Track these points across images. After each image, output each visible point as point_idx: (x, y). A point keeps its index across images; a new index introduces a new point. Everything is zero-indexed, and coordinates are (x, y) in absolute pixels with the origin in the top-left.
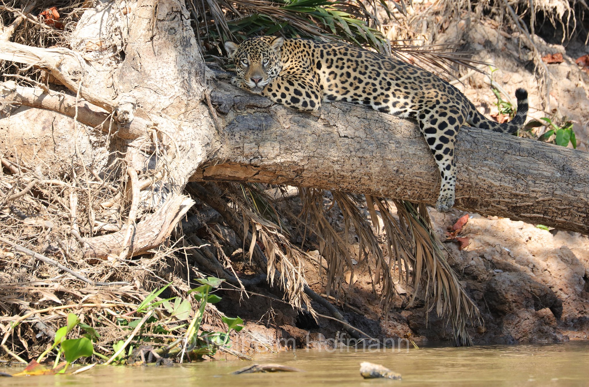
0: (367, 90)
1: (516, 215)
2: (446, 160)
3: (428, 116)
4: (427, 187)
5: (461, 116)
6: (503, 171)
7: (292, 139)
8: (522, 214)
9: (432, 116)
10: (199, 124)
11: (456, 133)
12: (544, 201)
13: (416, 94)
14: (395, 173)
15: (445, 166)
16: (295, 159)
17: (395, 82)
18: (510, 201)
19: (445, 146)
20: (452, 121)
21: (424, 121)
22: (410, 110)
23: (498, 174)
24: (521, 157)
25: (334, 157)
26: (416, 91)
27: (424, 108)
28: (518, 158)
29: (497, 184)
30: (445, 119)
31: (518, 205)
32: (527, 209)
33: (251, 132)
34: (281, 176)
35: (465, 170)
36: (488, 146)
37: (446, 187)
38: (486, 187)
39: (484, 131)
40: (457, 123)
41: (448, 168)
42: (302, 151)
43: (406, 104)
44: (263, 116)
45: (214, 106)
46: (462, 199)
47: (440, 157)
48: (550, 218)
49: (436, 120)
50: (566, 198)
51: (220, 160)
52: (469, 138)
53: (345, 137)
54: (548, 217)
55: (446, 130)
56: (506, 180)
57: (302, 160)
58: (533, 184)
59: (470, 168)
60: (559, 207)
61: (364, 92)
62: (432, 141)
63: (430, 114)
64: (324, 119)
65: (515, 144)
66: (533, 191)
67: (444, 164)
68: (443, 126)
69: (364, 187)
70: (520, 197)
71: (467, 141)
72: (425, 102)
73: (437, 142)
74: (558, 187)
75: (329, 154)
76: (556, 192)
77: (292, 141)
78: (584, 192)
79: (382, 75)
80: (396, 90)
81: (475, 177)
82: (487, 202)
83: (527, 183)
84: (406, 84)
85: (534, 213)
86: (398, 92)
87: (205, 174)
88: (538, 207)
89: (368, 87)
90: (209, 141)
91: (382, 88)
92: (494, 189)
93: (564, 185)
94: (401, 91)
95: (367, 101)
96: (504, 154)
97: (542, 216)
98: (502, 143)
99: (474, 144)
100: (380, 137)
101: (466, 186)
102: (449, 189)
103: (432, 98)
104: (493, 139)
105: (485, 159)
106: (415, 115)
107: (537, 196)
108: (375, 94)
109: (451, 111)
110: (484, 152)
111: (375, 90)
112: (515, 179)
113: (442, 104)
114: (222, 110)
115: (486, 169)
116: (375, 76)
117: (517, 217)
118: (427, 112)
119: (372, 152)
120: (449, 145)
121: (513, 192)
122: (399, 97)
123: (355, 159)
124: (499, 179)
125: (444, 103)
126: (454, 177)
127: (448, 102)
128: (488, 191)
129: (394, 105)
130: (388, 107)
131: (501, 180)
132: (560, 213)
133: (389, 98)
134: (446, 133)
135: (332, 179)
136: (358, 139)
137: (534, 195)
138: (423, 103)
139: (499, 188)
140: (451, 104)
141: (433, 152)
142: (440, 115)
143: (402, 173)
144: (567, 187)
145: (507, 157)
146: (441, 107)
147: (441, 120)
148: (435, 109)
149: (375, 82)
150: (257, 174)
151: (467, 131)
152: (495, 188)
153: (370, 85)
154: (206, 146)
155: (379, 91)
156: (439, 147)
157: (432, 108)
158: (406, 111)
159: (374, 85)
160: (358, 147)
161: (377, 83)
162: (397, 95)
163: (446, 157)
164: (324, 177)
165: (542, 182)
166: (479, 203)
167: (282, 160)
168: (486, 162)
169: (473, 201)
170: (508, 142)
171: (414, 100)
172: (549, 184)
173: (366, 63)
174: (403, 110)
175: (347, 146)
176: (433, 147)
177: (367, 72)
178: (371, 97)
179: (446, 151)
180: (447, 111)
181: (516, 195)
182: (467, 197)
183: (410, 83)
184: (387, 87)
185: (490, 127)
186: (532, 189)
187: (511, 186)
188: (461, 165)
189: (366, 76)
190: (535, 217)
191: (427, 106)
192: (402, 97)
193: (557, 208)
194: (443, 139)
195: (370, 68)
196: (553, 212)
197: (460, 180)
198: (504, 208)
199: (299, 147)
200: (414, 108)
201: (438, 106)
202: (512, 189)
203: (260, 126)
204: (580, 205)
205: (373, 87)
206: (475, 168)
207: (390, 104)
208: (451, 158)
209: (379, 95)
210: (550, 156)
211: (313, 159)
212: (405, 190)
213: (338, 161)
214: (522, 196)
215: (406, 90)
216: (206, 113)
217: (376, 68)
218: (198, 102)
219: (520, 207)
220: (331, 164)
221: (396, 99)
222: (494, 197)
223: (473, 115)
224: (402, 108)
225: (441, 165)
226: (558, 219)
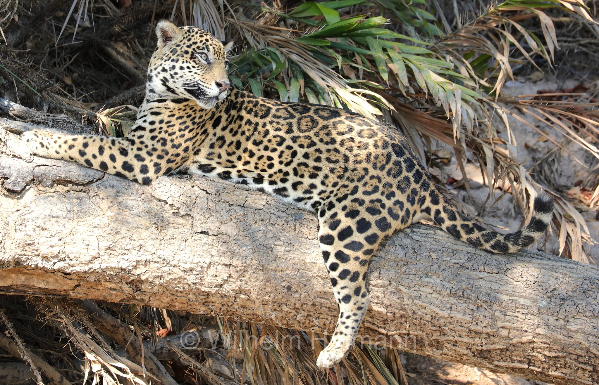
0: (260, 166)
2: (343, 288)
3: (328, 214)
5: (384, 219)
6: (453, 295)
9: (336, 214)
12: (522, 343)
13: (332, 171)
14: (285, 290)
15: (341, 297)
17: (304, 151)
18: (471, 341)
19: (342, 267)
21: (321, 221)
22: (315, 198)
23: (446, 299)
24: (486, 274)
25: (185, 263)
26: (333, 166)
27: (332, 198)
28: (482, 275)
29: (446, 314)
30: (352, 223)
31: (484, 348)
32: (500, 354)
35: (394, 290)
36: (434, 256)
37: (338, 330)
38: (428, 317)
40: (373, 230)
41: (346, 299)
43: (313, 186)
47: (333, 282)
49: (339, 222)
50: (555, 341)
52: (408, 241)
53: (202, 233)
55: (368, 233)
56: (459, 309)
58: (503, 316)
59: (401, 287)
60: (548, 353)
61: (256, 168)
63: (332, 211)
66: (503, 327)
67: (339, 293)
68: (363, 226)
69: (248, 311)
70: (484, 336)
73: (332, 259)
74: (541, 322)
78: (584, 332)
79: (288, 142)
80: (300, 164)
81: (410, 302)
82: (437, 341)
83: (493, 315)
85: (513, 361)
86: (303, 168)
89: (261, 162)
91: (281, 162)
92: (441, 322)
93: (552, 320)
94: (308, 166)
95: (259, 179)
98: (459, 251)
100: (259, 235)
101: (398, 315)
102: (341, 333)
103: (352, 181)
105: (427, 275)
106: (319, 208)
107: (511, 336)
108: (271, 171)
109: (368, 210)
111: (271, 166)
112: (474, 308)
113: (359, 195)
115: (428, 290)
116: (275, 146)
118: (331, 207)
120: (351, 266)
121: (472, 327)
122: (302, 176)
124: (449, 306)
125: (365, 193)
127: (375, 190)
128: (433, 325)
129: (295, 186)
130: (285, 189)
131: (451, 308)
132: (551, 362)
133: (288, 177)
134: (366, 238)
136: (224, 237)
137: (506, 333)
139: (450, 320)
142: (347, 215)
143: (296, 291)
144: (557, 323)
145: (463, 272)
146: (354, 200)
147: (345, 222)
148: (344, 203)
149: (272, 154)
151: (409, 231)
152: (442, 320)
153: (264, 160)
155: (277, 167)
157: (340, 200)
158: (310, 198)
159: (270, 158)
161: (275, 155)
162: (300, 173)
163: (342, 283)
165: (516, 314)
166: (426, 343)
168: (427, 280)
171: (327, 182)
172: (528, 317)
173: (268, 127)
174: (308, 195)
177: (265, 140)
178: (266, 174)
179: (343, 275)
180: (362, 209)
181: (479, 333)
183: (329, 151)
184: (289, 159)
186: (501, 324)
187: (468, 318)
188: (387, 283)
189: (261, 147)
191: (336, 195)
192: (307, 175)
195: (272, 133)
196: (542, 362)
200: (323, 195)
201: (350, 198)
202: (469, 322)
203: (69, 211)
204: (579, 352)
206: (409, 287)
207: (288, 185)
208: (352, 285)
210: (535, 274)
213: (192, 269)
215: (317, 164)
217: (282, 133)
220: (182, 274)
221: (298, 179)
224: (305, 192)
225: (336, 294)
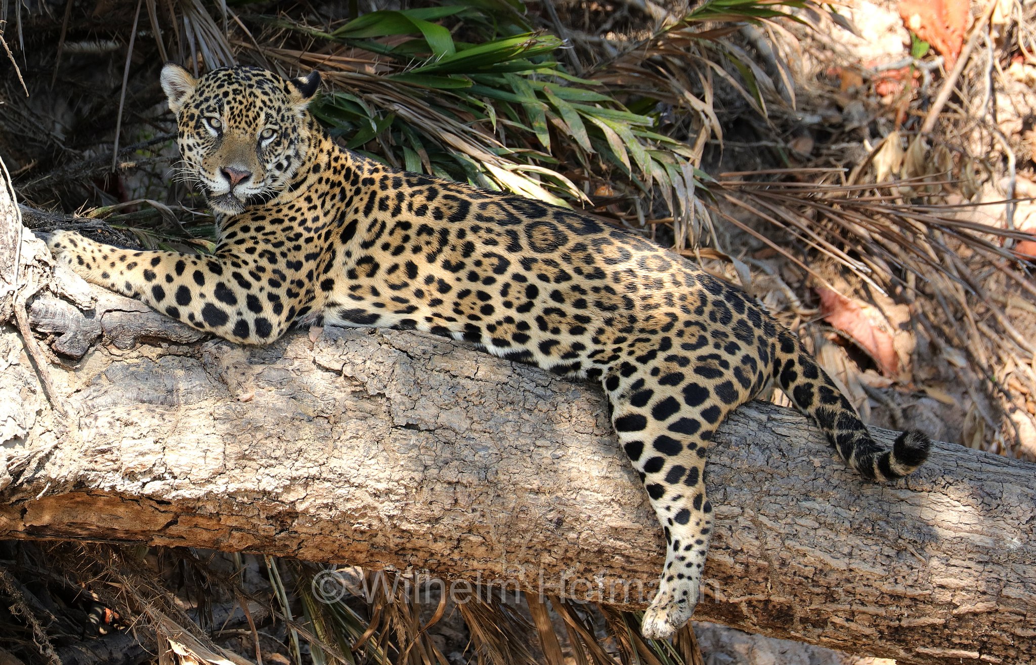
0: (466, 309)
2: (675, 499)
3: (626, 383)
5: (728, 382)
6: (856, 530)
7: (258, 429)
11: (705, 426)
12: (975, 614)
13: (609, 322)
14: (552, 527)
15: (672, 515)
16: (268, 484)
17: (552, 286)
18: (881, 611)
19: (670, 463)
20: (695, 395)
22: (587, 364)
23: (842, 538)
24: (910, 494)
25: (378, 481)
26: (609, 315)
27: (624, 357)
28: (903, 495)
29: (841, 564)
30: (676, 392)
31: (905, 623)
32: (931, 634)
33: (143, 407)
35: (749, 523)
36: (817, 461)
37: (673, 571)
38: (809, 571)
40: (713, 400)
41: (683, 517)
42: (288, 463)
43: (579, 346)
44: (183, 367)
45: (41, 336)
47: (657, 491)
49: (650, 393)
51: (54, 484)
55: (674, 418)
56: (865, 555)
57: (287, 489)
58: (944, 568)
59: (762, 518)
60: (1019, 631)
61: (459, 312)
62: (635, 449)
63: (634, 378)
64: (354, 378)
66: (943, 587)
67: (668, 508)
68: (664, 409)
70: (907, 602)
71: (759, 446)
72: (629, 341)
73: (649, 452)
74: (1011, 576)
75: (363, 471)
77: (259, 435)
79: (515, 268)
80: (548, 311)
81: (777, 544)
82: (818, 613)
83: (926, 565)
84: (583, 292)
85: (953, 646)
86: (555, 317)
88: (960, 631)
89: (467, 301)
90: (21, 432)
91: (508, 305)
92: (832, 578)
94: (562, 314)
96: (861, 484)
102: (681, 576)
103: (654, 332)
105: (806, 496)
106: (600, 378)
107: (956, 601)
108: (490, 320)
109: (698, 371)
110: (804, 477)
111: (488, 310)
112: (892, 553)
113: (676, 349)
114: (66, 349)
115: (809, 522)
116: (490, 273)
118: (628, 370)
119: (486, 468)
120: (686, 459)
121: (887, 587)
122: (556, 331)
123: (438, 487)
124: (846, 550)
125: (686, 346)
126: (699, 542)
127: (701, 343)
128: (817, 584)
129: (546, 347)
130: (528, 353)
131: (850, 554)
132: (1023, 647)
134: (672, 427)
137: (947, 597)
138: (624, 345)
140: (706, 350)
141: (641, 477)
142: (662, 382)
143: (572, 528)
145: (869, 491)
146: (670, 359)
147: (661, 393)
148: (652, 364)
149: (487, 289)
153: (473, 298)
156: (654, 465)
157: (643, 360)
158: (577, 366)
159: (483, 296)
160: (446, 454)
161: (494, 290)
162: (551, 326)
163: (672, 490)
164: (356, 536)
167: (232, 488)
168: (808, 504)
169: (780, 611)
171: (603, 338)
173: (470, 237)
174: (571, 361)
175: (414, 453)
176: (638, 465)
177: (469, 262)
179: (674, 476)
180: (687, 371)
181: (897, 598)
182: (761, 597)
183: (596, 290)
184: (524, 300)
186: (939, 580)
187: (880, 570)
188: (738, 510)
189: (462, 274)
191: (631, 353)
192: (564, 328)
193: (1013, 635)
194: (663, 444)
197: (736, 552)
198: (869, 631)
199: (278, 453)
200: (598, 357)
201: (661, 356)
202: (883, 579)
203: (170, 392)
205: (480, 303)
206: (777, 518)
207: (532, 346)
208: (689, 492)
209: (499, 323)
210: (996, 491)
211: (317, 485)
213: (389, 492)
214: (913, 599)
215: (580, 312)
219: (910, 629)
220: (370, 500)
221: (548, 336)
224: (566, 356)
225: (663, 510)
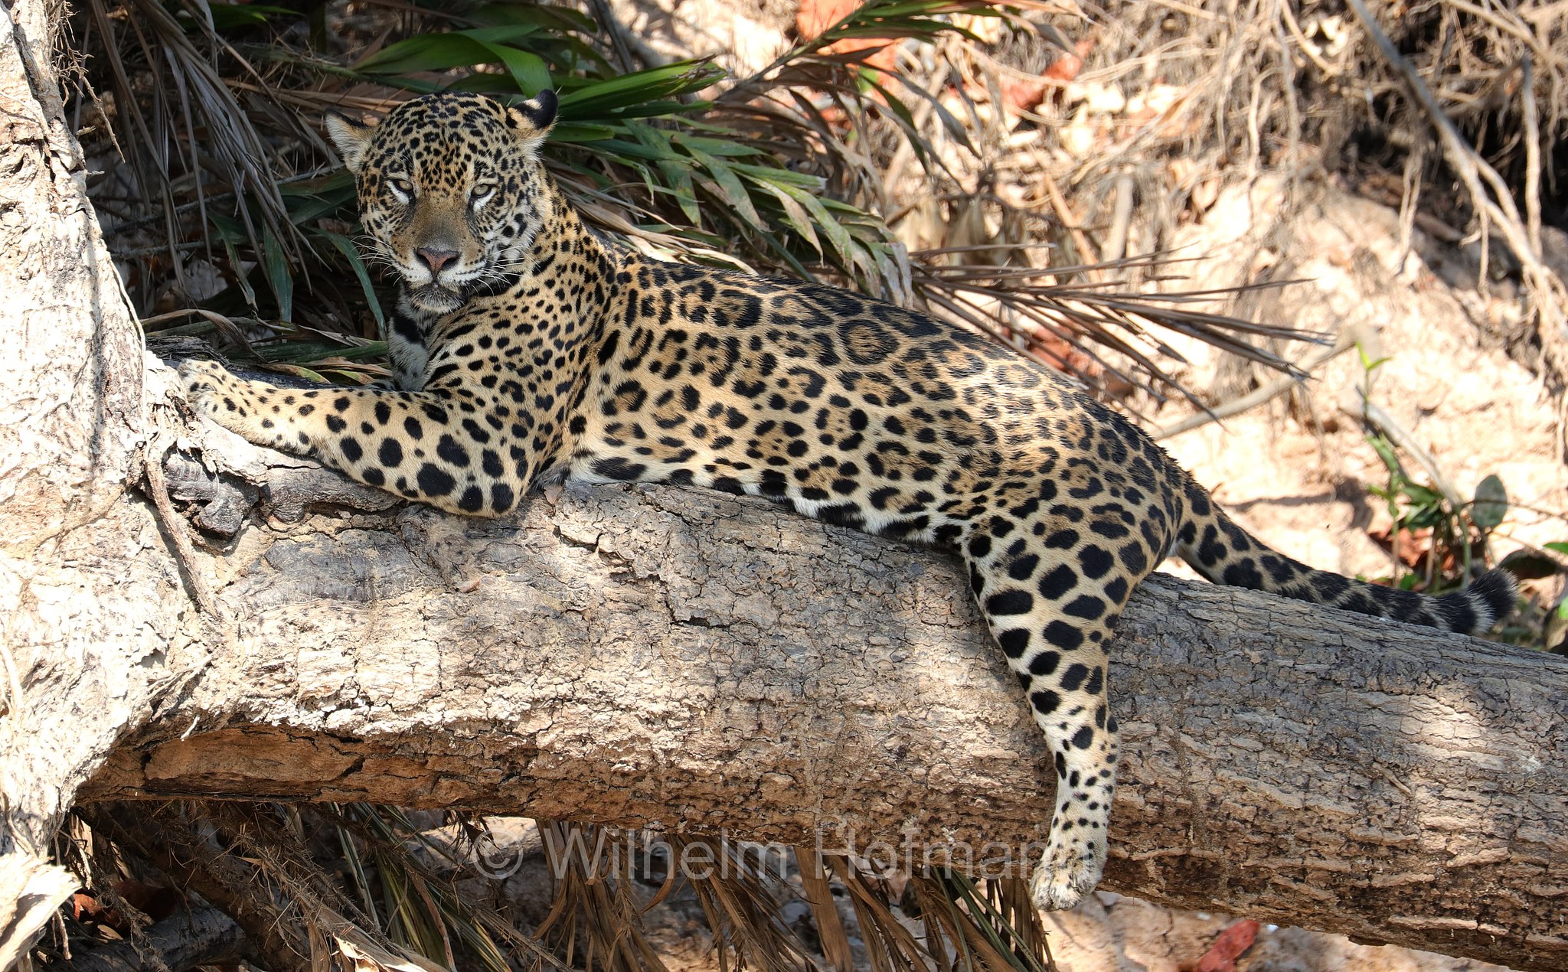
0: (766, 449)
1: (1372, 921)
2: (1074, 712)
3: (1000, 546)
4: (1018, 815)
5: (1136, 546)
6: (1315, 752)
7: (486, 631)
8: (1396, 919)
9: (1020, 544)
10: (121, 577)
11: (1111, 608)
12: (1477, 866)
13: (966, 462)
14: (892, 759)
15: (1068, 735)
16: (501, 710)
17: (886, 411)
18: (1345, 866)
19: (1068, 659)
21: (984, 564)
22: (938, 519)
23: (1296, 763)
24: (1384, 698)
25: (654, 701)
26: (964, 451)
27: (992, 510)
28: (1375, 699)
29: (1294, 800)
30: (1069, 558)
31: (1377, 882)
32: (1413, 897)
33: (325, 604)
34: (448, 775)
35: (1166, 747)
36: (1255, 656)
37: (1073, 815)
38: (1246, 812)
39: (1241, 594)
40: (1118, 570)
41: (1083, 738)
42: (528, 679)
43: (925, 496)
44: (375, 545)
45: (182, 506)
46: (1159, 860)
47: (1047, 702)
48: (1503, 931)
49: (1034, 560)
51: (207, 719)
52: (1182, 624)
53: (694, 621)
54: (1495, 929)
55: (1070, 596)
56: (1327, 786)
57: (526, 716)
58: (1435, 801)
60: (1537, 889)
61: (755, 455)
62: (1016, 641)
63: (1011, 538)
64: (614, 555)
65: (1362, 647)
66: (1433, 829)
67: (1064, 726)
68: (1057, 583)
69: (777, 817)
70: (1383, 851)
71: (1175, 636)
72: (996, 488)
73: (1037, 645)
74: (1531, 811)
75: (633, 688)
76: (1522, 833)
77: (488, 640)
79: (833, 387)
80: (883, 447)
81: (1205, 775)
82: (1254, 871)
83: (1410, 799)
84: (929, 418)
85: (1442, 912)
86: (893, 455)
87: (153, 771)
88: (1455, 892)
90: (161, 645)
91: (827, 440)
92: (1281, 821)
93: (1556, 804)
94: (903, 451)
95: (773, 484)
96: (1318, 686)
97: (1472, 924)
98: (1311, 642)
99: (1200, 648)
101: (1170, 811)
102: (1083, 822)
103: (1028, 474)
104: (1274, 627)
105: (1245, 706)
106: (958, 540)
107: (1452, 848)
108: (802, 462)
109: (1096, 527)
110: (1240, 678)
111: (799, 449)
112: (1364, 783)
113: (1063, 497)
114: (214, 524)
116: (801, 397)
117: (1375, 929)
118: (1001, 527)
119: (803, 678)
120: (1087, 655)
121: (1358, 832)
122: (895, 475)
123: (736, 707)
124: (1300, 781)
125: (1075, 493)
126: (1105, 774)
127: (1095, 488)
128: (1257, 830)
130: (853, 508)
131: (1306, 787)
132: (1540, 912)
133: (855, 478)
134: (1069, 609)
135: (647, 785)
136: (746, 630)
137: (1439, 842)
138: (988, 493)
139: (1302, 816)
140: (1102, 498)
141: (1025, 681)
142: (1051, 543)
143: (919, 761)
145: (1328, 694)
146: (1057, 510)
147: (1050, 559)
148: (1034, 518)
149: (797, 419)
150: (357, 767)
151: (1173, 595)
152: (1283, 818)
153: (777, 433)
154: (146, 661)
155: (816, 451)
156: (1044, 664)
157: (1021, 512)
158: (923, 523)
159: (792, 429)
160: (746, 660)
161: (806, 420)
162: (888, 468)
163: (1070, 699)
164: (617, 781)
165: (1467, 794)
166: (1225, 877)
167: (450, 716)
168: (1248, 717)
169: (1201, 870)
170: (1334, 639)
171: (958, 485)
172: (1497, 800)
173: (768, 347)
174: (913, 516)
175: (702, 660)
176: (1021, 664)
177: (770, 381)
178: (787, 471)
179: (1072, 680)
180: (1082, 528)
181: (1370, 846)
182: (1177, 851)
183: (946, 415)
184: (849, 432)
185: (1268, 580)
186: (1429, 819)
187: (1347, 808)
188: (1150, 729)
189: (763, 399)
190: (1446, 930)
191: (1001, 504)
192: (906, 471)
193: (1528, 895)
194: (1057, 633)
195: (784, 363)
196: (1516, 911)
197: (1147, 788)
198: (1323, 895)
199: (515, 665)
200: (953, 510)
201: (1045, 506)
202: (1351, 820)
203: (361, 581)
205: (788, 440)
206: (1204, 738)
207: (860, 497)
208: (1091, 702)
209: (814, 467)
210: (1501, 691)
211: (568, 710)
212: (936, 828)
213: (667, 716)
214: (1392, 848)
215: (927, 447)
216: (150, 534)
217: (810, 363)
218: (116, 491)
219: (1384, 890)
220: (640, 728)
221: (884, 482)
222: (1280, 852)
223: (1199, 537)
224: (907, 510)
225: (1055, 729)
226: (1534, 937)
